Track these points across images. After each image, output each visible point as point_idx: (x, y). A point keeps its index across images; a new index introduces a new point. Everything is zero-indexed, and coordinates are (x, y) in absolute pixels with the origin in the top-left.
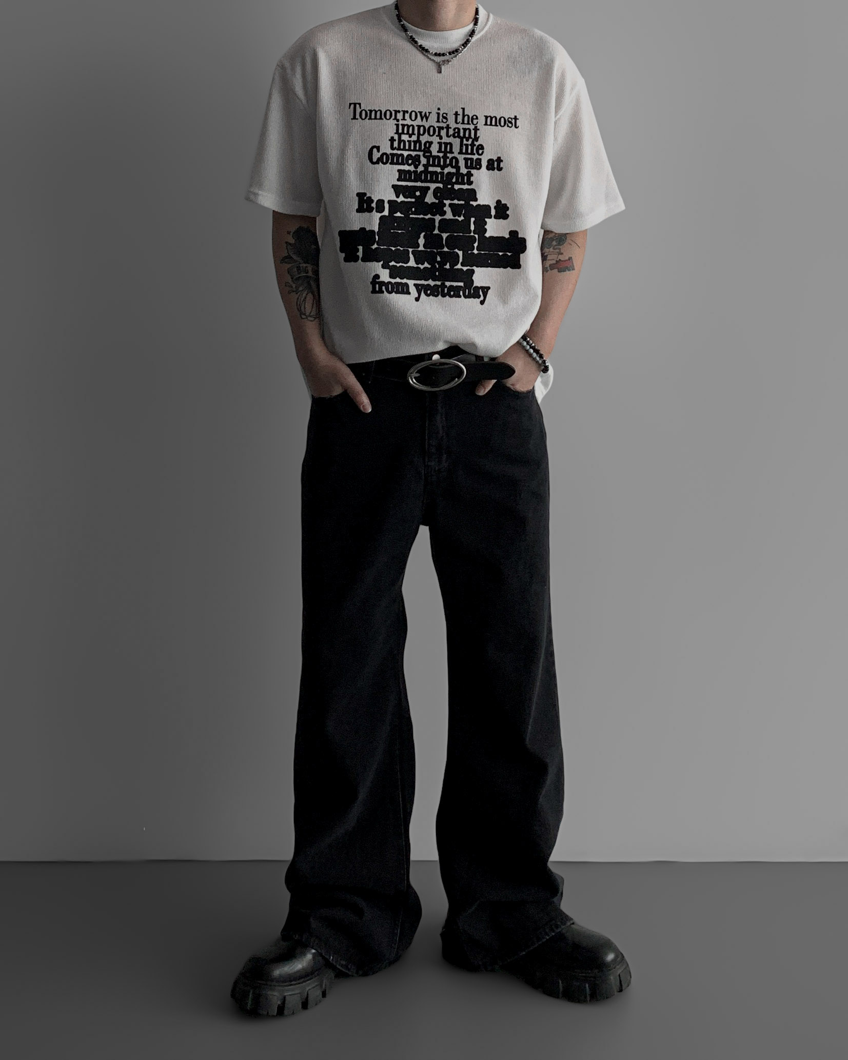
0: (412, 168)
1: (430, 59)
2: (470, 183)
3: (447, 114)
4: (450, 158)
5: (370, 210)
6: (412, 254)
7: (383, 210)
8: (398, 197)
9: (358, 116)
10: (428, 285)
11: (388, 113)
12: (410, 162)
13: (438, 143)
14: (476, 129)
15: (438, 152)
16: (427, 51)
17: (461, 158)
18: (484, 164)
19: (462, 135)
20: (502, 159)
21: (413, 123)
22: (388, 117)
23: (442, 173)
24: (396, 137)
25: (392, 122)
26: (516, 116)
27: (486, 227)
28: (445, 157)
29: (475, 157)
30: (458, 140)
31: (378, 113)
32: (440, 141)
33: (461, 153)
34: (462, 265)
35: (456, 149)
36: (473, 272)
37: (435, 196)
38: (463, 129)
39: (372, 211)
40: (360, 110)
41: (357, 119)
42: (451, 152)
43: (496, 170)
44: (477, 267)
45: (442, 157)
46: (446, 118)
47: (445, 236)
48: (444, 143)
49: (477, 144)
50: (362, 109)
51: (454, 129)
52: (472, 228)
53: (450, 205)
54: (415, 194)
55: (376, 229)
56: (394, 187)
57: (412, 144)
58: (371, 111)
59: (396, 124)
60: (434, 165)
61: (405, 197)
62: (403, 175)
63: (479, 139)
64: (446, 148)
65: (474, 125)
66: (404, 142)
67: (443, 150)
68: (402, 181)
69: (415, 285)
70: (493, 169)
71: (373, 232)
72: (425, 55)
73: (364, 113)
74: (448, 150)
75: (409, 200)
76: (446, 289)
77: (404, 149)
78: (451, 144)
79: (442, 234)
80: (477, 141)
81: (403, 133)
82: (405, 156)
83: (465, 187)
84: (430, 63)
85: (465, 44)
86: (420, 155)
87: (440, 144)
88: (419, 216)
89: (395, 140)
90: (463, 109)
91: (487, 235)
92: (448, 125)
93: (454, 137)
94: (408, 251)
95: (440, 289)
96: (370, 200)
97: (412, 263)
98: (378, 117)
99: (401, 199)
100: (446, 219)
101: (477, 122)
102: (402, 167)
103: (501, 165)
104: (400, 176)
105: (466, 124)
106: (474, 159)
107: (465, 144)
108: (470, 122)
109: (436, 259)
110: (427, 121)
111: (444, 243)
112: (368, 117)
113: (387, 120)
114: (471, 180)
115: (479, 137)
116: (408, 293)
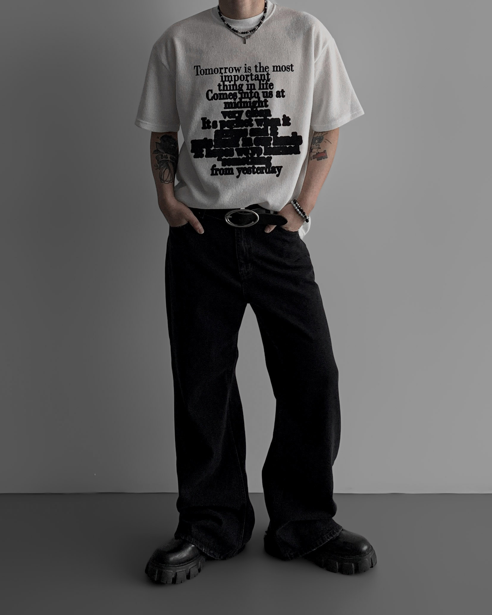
0: (232, 101)
1: (239, 36)
2: (267, 106)
3: (250, 67)
4: (254, 92)
5: (209, 127)
7: (216, 127)
8: (225, 118)
9: (199, 73)
10: (245, 168)
11: (216, 70)
12: (231, 97)
13: (247, 84)
14: (268, 74)
15: (247, 90)
16: (237, 31)
17: (260, 92)
18: (275, 94)
19: (260, 78)
20: (284, 90)
21: (231, 74)
22: (216, 72)
23: (250, 102)
24: (222, 83)
25: (219, 75)
26: (292, 65)
27: (277, 131)
28: (251, 93)
29: (269, 90)
30: (258, 82)
31: (211, 70)
32: (248, 83)
33: (260, 89)
34: (264, 154)
35: (257, 87)
36: (271, 157)
37: (247, 116)
38: (260, 75)
39: (211, 128)
40: (200, 69)
41: (199, 75)
42: (254, 89)
43: (281, 97)
44: (273, 155)
45: (249, 92)
46: (250, 70)
47: (253, 138)
48: (250, 84)
49: (269, 83)
51: (255, 76)
52: (269, 132)
53: (256, 120)
54: (235, 115)
55: (213, 138)
56: (223, 112)
57: (232, 86)
58: (206, 70)
59: (221, 76)
60: (245, 98)
61: (229, 118)
62: (227, 105)
63: (270, 80)
65: (267, 72)
66: (226, 85)
67: (250, 88)
68: (227, 109)
69: (237, 168)
70: (280, 97)
71: (212, 140)
72: (236, 34)
73: (202, 71)
75: (232, 119)
76: (255, 169)
77: (227, 90)
78: (254, 84)
80: (269, 81)
81: (225, 81)
82: (228, 94)
83: (264, 108)
84: (240, 39)
85: (259, 25)
86: (236, 93)
87: (248, 85)
88: (238, 128)
89: (221, 85)
90: (260, 63)
91: (278, 136)
92: (251, 74)
93: (256, 80)
94: (234, 149)
95: (252, 170)
96: (209, 122)
97: (235, 156)
98: (211, 72)
99: (227, 119)
100: (253, 128)
101: (269, 70)
102: (226, 101)
103: (284, 94)
104: (225, 106)
105: (262, 72)
106: (268, 92)
107: (262, 84)
108: (264, 71)
109: (249, 152)
110: (239, 72)
111: (253, 142)
112: (205, 73)
113: (216, 74)
114: (267, 104)
115: (270, 79)
116: (233, 174)
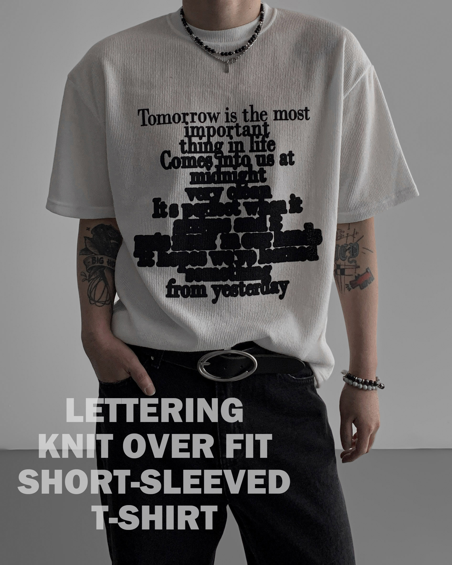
0: (204, 170)
1: (217, 59)
2: (264, 180)
3: (235, 113)
4: (242, 157)
5: (164, 215)
6: (209, 255)
7: (177, 214)
8: (192, 200)
9: (147, 122)
10: (227, 285)
11: (177, 117)
12: (202, 164)
13: (229, 143)
14: (266, 125)
15: (229, 152)
16: (213, 51)
17: (252, 156)
18: (277, 159)
19: (251, 132)
20: (293, 153)
21: (202, 125)
22: (177, 121)
23: (235, 173)
24: (186, 140)
25: (182, 125)
26: (306, 108)
27: (281, 222)
28: (237, 157)
29: (267, 153)
30: (248, 138)
31: (167, 117)
32: (231, 141)
33: (252, 150)
34: (260, 263)
35: (247, 146)
36: (270, 267)
37: (229, 195)
38: (252, 126)
39: (166, 216)
40: (149, 116)
41: (147, 125)
42: (242, 151)
43: (288, 164)
44: (274, 262)
45: (234, 156)
46: (235, 117)
47: (241, 235)
48: (235, 142)
49: (267, 140)
50: (150, 114)
51: (244, 128)
52: (268, 224)
53: (245, 204)
54: (209, 195)
55: (171, 234)
56: (187, 190)
57: (203, 145)
58: (159, 116)
59: (185, 127)
60: (226, 166)
61: (199, 199)
62: (196, 178)
63: (270, 135)
64: (237, 147)
65: (264, 121)
66: (194, 143)
67: (234, 149)
68: (195, 184)
69: (212, 286)
70: (286, 165)
71: (168, 237)
72: (211, 56)
73: (152, 118)
74: (239, 149)
75: (204, 202)
76: (245, 289)
77: (195, 152)
78: (241, 143)
79: (238, 234)
80: (267, 137)
81: (193, 135)
82: (197, 159)
83: (260, 184)
84: (217, 64)
85: (251, 41)
86: (211, 157)
87: (231, 144)
88: (214, 217)
89: (186, 143)
90: (252, 106)
91: (283, 230)
92: (237, 124)
93: (244, 135)
94: (206, 252)
95: (238, 289)
96: (164, 205)
97: (210, 264)
98: (167, 121)
99: (196, 201)
100: (240, 218)
101: (267, 118)
102: (194, 170)
103: (294, 159)
104: (193, 178)
105: (256, 121)
106: (266, 156)
107: (256, 142)
108: (259, 119)
109: (234, 259)
110: (216, 122)
111: (240, 242)
112: (157, 122)
113: (176, 123)
114: (265, 177)
115: (269, 132)
116: (206, 296)
